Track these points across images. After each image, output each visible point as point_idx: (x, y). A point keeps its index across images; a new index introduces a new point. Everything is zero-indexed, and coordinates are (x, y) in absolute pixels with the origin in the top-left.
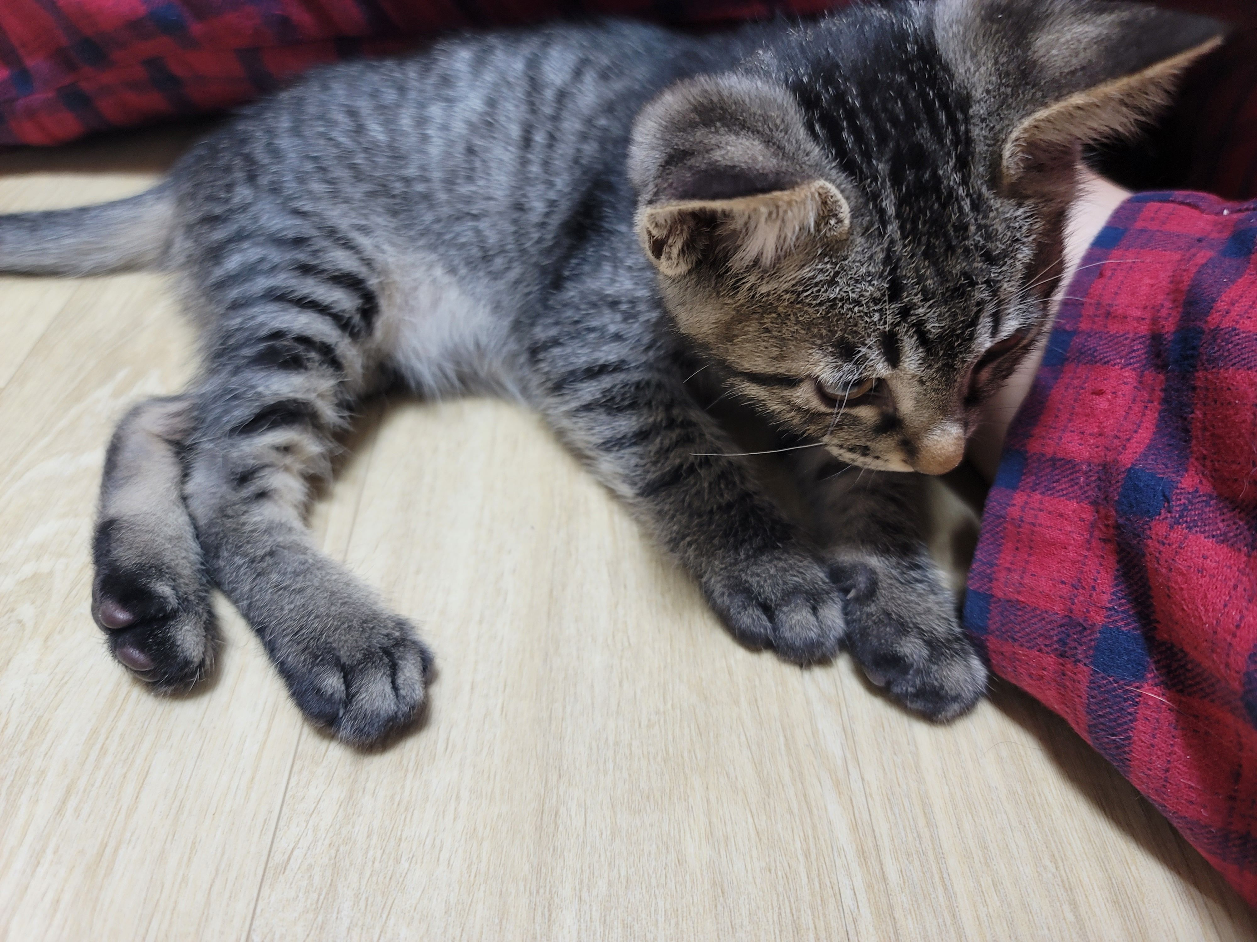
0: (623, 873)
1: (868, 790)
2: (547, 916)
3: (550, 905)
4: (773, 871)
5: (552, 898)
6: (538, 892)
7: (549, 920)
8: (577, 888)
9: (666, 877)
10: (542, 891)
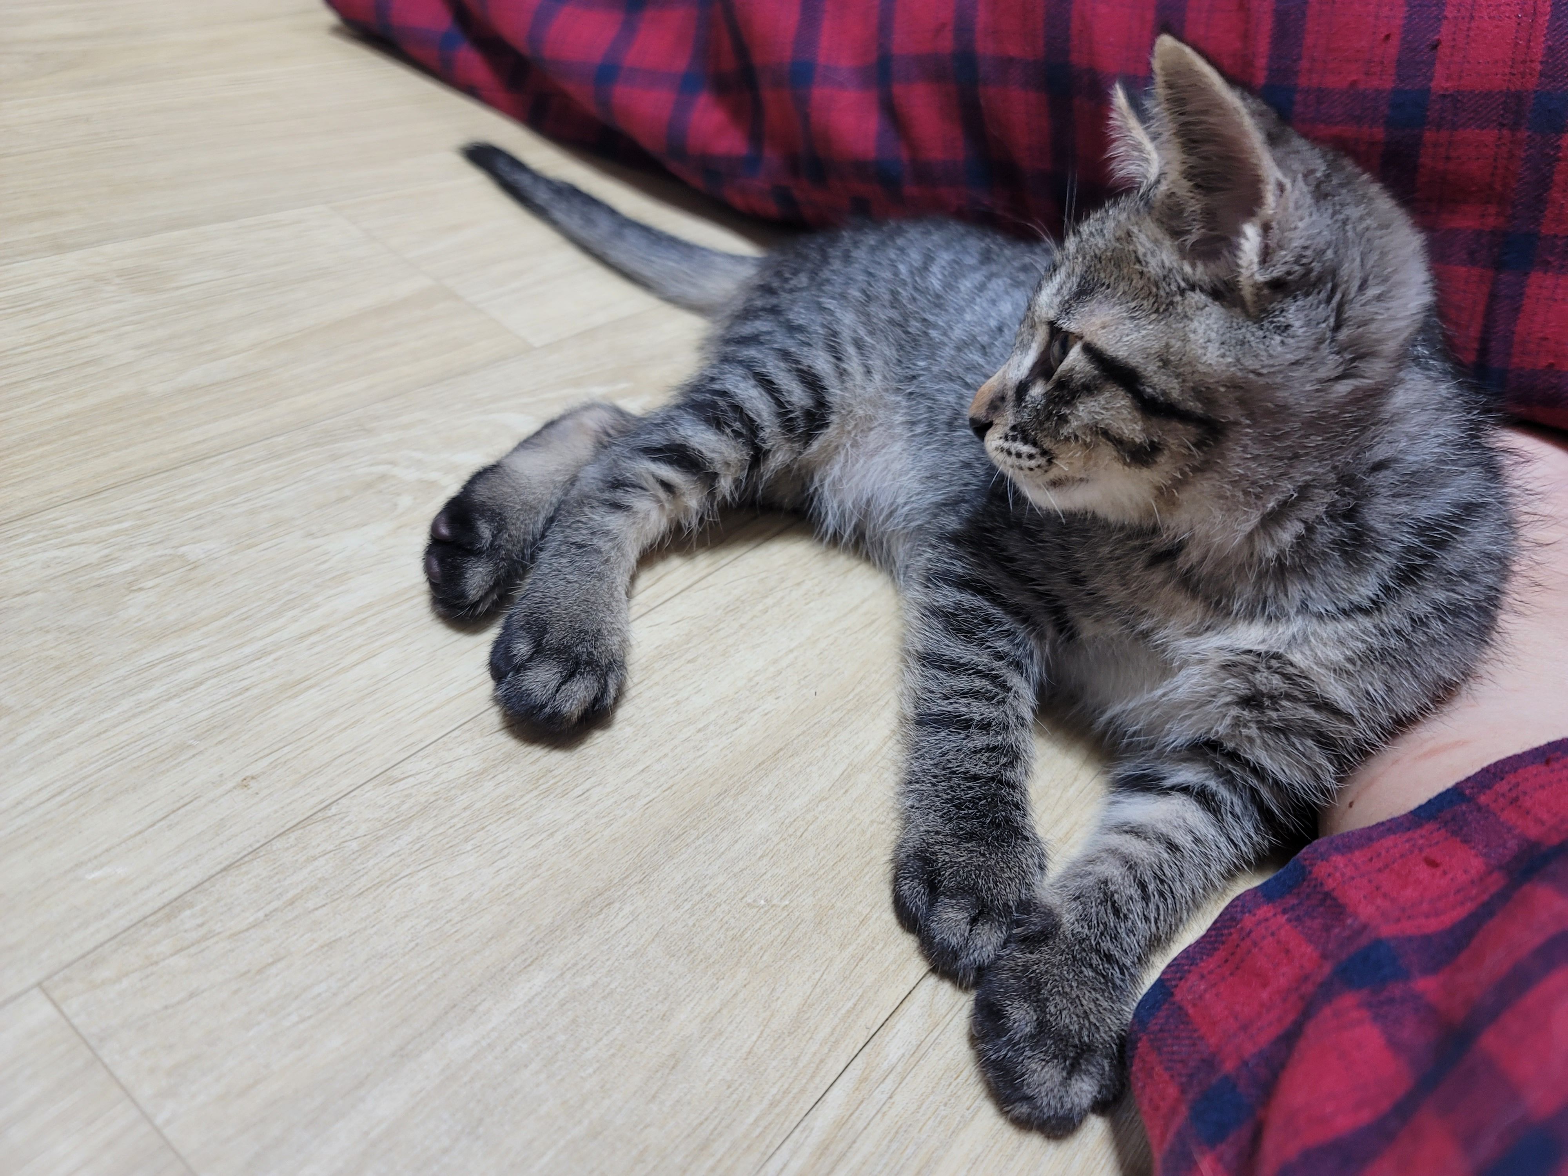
0: (613, 986)
1: (885, 1109)
2: (526, 964)
3: (537, 959)
4: (731, 1090)
5: (543, 955)
6: (537, 943)
7: (525, 968)
8: (569, 965)
9: (642, 1017)
10: (541, 945)
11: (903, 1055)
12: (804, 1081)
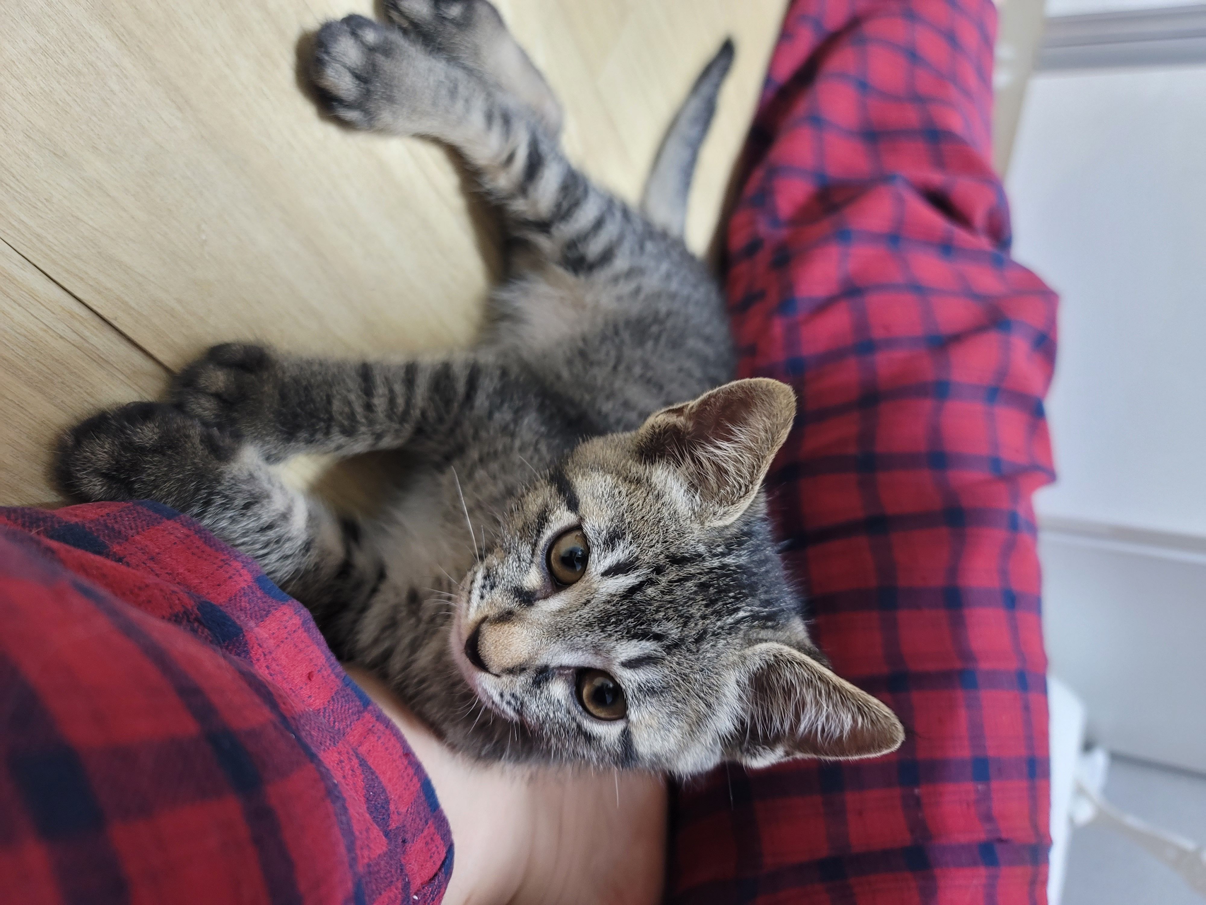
0: (114, 107)
2: (120, 36)
3: (126, 45)
4: (45, 201)
5: (129, 51)
6: (138, 46)
7: (117, 35)
8: (124, 71)
9: (92, 130)
10: (137, 49)
11: (98, 349)
12: (63, 264)
